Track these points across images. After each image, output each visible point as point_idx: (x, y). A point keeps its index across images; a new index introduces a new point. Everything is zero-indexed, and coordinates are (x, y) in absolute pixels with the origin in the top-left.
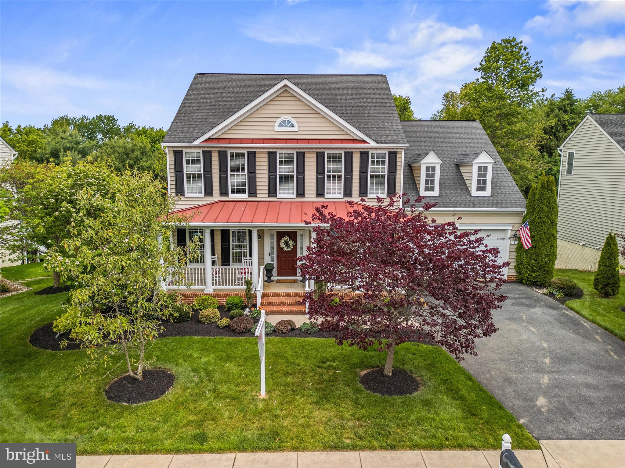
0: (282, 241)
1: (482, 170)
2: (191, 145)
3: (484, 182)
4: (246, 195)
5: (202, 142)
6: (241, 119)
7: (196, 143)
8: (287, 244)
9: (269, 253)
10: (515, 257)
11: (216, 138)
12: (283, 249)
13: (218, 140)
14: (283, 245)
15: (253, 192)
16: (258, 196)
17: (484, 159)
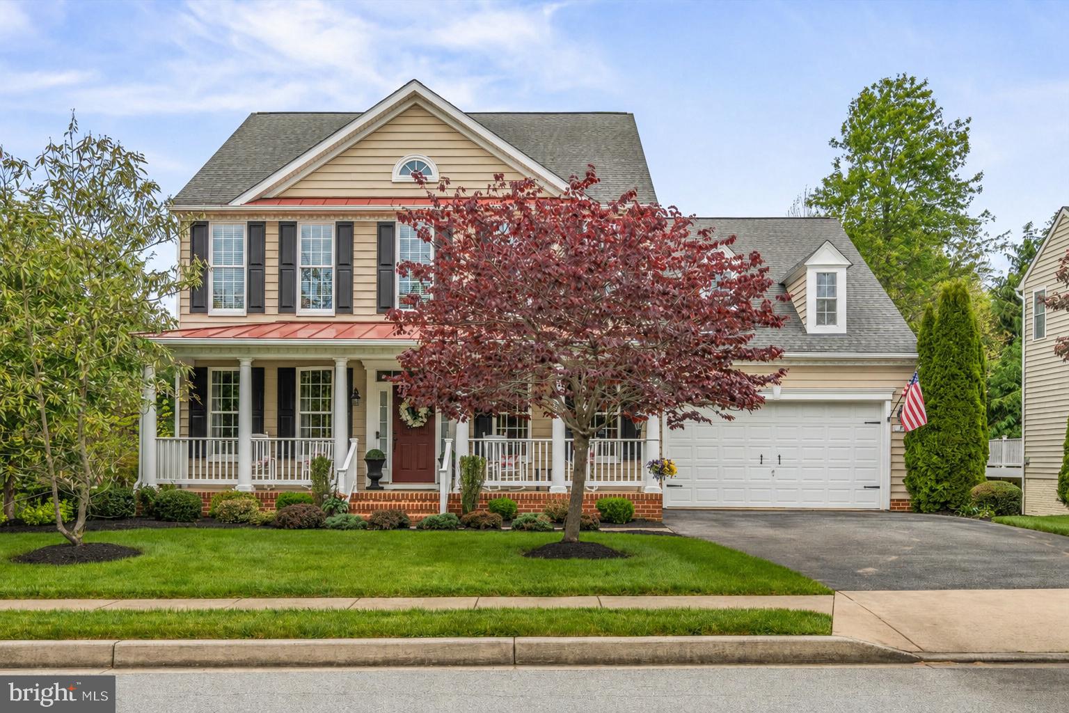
0: (403, 407)
1: (826, 280)
2: (225, 208)
3: (832, 305)
4: (331, 311)
5: (249, 203)
6: (325, 161)
7: (238, 203)
8: (413, 412)
9: (377, 433)
10: (902, 459)
11: (274, 198)
12: (404, 423)
13: (279, 199)
14: (406, 416)
15: (345, 306)
16: (356, 311)
17: (827, 258)
